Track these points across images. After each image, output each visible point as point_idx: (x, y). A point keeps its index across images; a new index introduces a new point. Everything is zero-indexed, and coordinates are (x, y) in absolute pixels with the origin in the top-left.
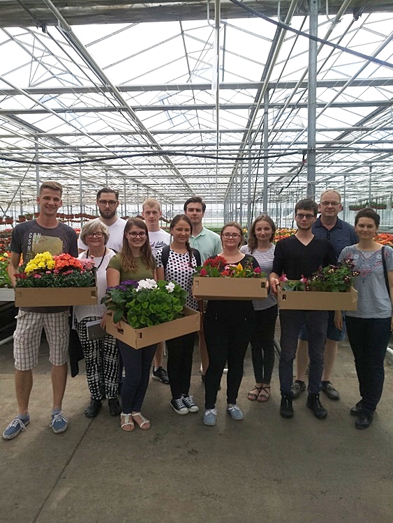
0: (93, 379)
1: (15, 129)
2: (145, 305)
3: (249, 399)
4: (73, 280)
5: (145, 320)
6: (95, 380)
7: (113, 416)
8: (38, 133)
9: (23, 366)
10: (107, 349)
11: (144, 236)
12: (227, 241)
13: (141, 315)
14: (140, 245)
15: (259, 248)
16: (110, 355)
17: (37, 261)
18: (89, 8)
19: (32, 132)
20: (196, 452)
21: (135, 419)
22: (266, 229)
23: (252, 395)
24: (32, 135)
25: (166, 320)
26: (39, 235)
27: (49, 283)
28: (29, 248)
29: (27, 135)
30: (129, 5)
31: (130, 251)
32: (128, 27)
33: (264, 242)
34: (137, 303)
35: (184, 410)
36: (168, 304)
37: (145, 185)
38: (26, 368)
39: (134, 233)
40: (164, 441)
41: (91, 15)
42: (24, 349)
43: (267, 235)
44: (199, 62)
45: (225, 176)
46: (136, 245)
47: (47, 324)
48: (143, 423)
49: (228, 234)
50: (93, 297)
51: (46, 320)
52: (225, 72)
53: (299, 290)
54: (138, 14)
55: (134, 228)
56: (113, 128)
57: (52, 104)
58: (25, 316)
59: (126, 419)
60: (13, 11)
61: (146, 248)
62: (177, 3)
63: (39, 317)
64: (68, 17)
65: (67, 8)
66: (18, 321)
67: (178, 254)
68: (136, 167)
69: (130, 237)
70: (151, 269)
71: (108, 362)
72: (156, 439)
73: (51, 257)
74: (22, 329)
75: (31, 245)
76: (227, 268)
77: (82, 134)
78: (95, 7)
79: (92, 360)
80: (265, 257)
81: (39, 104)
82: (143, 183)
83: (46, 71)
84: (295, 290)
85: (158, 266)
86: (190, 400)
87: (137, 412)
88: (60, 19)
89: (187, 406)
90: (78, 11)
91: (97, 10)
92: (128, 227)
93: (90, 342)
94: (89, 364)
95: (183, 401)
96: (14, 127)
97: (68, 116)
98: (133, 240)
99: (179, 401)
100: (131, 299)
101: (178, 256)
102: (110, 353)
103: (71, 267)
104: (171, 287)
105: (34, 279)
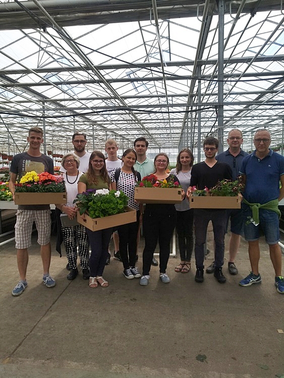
0: (70, 256)
1: (30, 97)
2: (99, 204)
3: (176, 271)
4: (51, 188)
5: (99, 213)
6: (71, 256)
7: (85, 279)
8: (45, 99)
9: (22, 246)
10: (80, 236)
11: (103, 163)
12: (159, 165)
13: (96, 210)
14: (100, 169)
15: (182, 170)
16: (82, 240)
17: (28, 176)
18: (73, 16)
19: (40, 98)
20: (135, 300)
21: (98, 281)
22: (187, 157)
23: (178, 268)
24: (40, 101)
25: (112, 214)
26: (29, 161)
27: (36, 190)
28: (23, 169)
29: (37, 101)
30: (99, 13)
31: (94, 172)
32: (101, 27)
33: (186, 166)
34: (94, 202)
35: (131, 276)
36: (114, 204)
37: (121, 135)
38: (24, 247)
39: (96, 161)
40: (116, 294)
41: (75, 20)
42: (23, 234)
43: (188, 161)
44: (152, 48)
45: (177, 128)
46: (98, 169)
47: (36, 218)
48: (104, 283)
49: (160, 161)
50: (64, 199)
51: (36, 215)
52: (171, 55)
53: (203, 195)
54: (105, 18)
55: (97, 158)
56: (96, 95)
57: (54, 79)
58: (22, 213)
59: (93, 280)
60: (24, 19)
61: (103, 171)
62: (130, 10)
63: (31, 213)
64: (59, 22)
65: (59, 16)
66: (18, 217)
67: (126, 174)
68: (113, 122)
69: (93, 163)
70: (106, 183)
71: (81, 245)
72: (111, 293)
73: (36, 174)
74: (20, 221)
75: (24, 167)
76: (157, 182)
77: (74, 99)
78: (77, 15)
79: (69, 243)
80: (186, 176)
81: (44, 80)
82: (119, 134)
83: (49, 56)
84: (199, 195)
85: (112, 181)
86: (135, 270)
87: (100, 276)
88: (54, 23)
89: (134, 274)
90: (66, 18)
91: (78, 16)
92: (92, 157)
93: (68, 230)
94: (67, 246)
95: (131, 271)
96: (29, 96)
97: (65, 87)
98: (96, 165)
99: (128, 271)
100: (91, 200)
101: (125, 175)
102: (83, 238)
103: (49, 180)
104: (118, 194)
105: (27, 187)
